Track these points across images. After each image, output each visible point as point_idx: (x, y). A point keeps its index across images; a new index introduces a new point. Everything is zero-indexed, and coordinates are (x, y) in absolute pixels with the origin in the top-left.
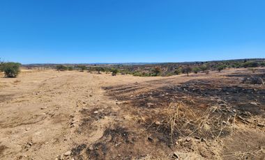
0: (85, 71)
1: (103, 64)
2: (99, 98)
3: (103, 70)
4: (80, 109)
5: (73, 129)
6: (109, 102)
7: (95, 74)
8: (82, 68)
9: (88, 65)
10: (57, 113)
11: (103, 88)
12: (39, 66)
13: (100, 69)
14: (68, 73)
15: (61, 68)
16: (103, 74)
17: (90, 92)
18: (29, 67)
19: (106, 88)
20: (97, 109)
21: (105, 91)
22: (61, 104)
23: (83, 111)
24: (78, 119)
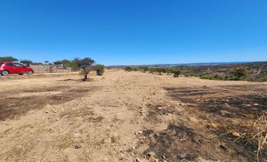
0: (147, 72)
1: (164, 65)
2: (161, 97)
3: (164, 71)
4: (145, 103)
5: (142, 117)
6: (172, 102)
7: (156, 75)
8: (145, 69)
9: (150, 66)
10: (129, 103)
11: (164, 88)
12: (114, 67)
13: (161, 70)
14: (133, 73)
15: (128, 69)
16: (164, 76)
17: (153, 91)
18: (109, 68)
19: (168, 89)
20: (161, 106)
21: (167, 91)
22: (131, 97)
23: (149, 105)
24: (145, 110)
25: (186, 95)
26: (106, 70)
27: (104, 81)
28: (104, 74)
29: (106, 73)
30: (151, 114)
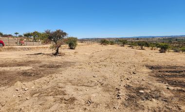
0: (126, 46)
1: (147, 38)
2: (143, 77)
3: (147, 45)
4: (123, 83)
5: (119, 101)
6: (157, 84)
7: (136, 50)
8: (123, 42)
9: (129, 38)
10: (105, 83)
11: (147, 66)
12: (88, 40)
13: (143, 43)
14: (109, 47)
15: (104, 42)
16: (147, 51)
17: (133, 69)
18: (82, 41)
19: (152, 68)
20: (143, 89)
21: (150, 71)
22: (107, 75)
23: (128, 87)
24: (123, 93)
25: (175, 76)
26: (79, 44)
27: (77, 56)
28: (77, 48)
29: (79, 47)
30: (130, 98)
